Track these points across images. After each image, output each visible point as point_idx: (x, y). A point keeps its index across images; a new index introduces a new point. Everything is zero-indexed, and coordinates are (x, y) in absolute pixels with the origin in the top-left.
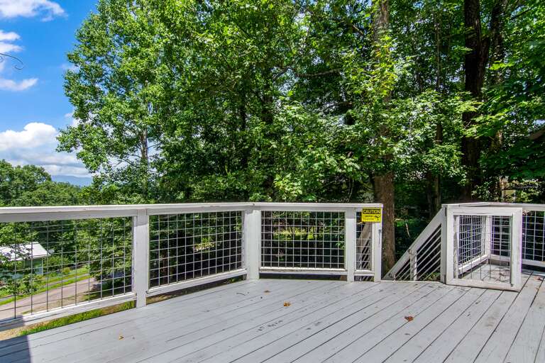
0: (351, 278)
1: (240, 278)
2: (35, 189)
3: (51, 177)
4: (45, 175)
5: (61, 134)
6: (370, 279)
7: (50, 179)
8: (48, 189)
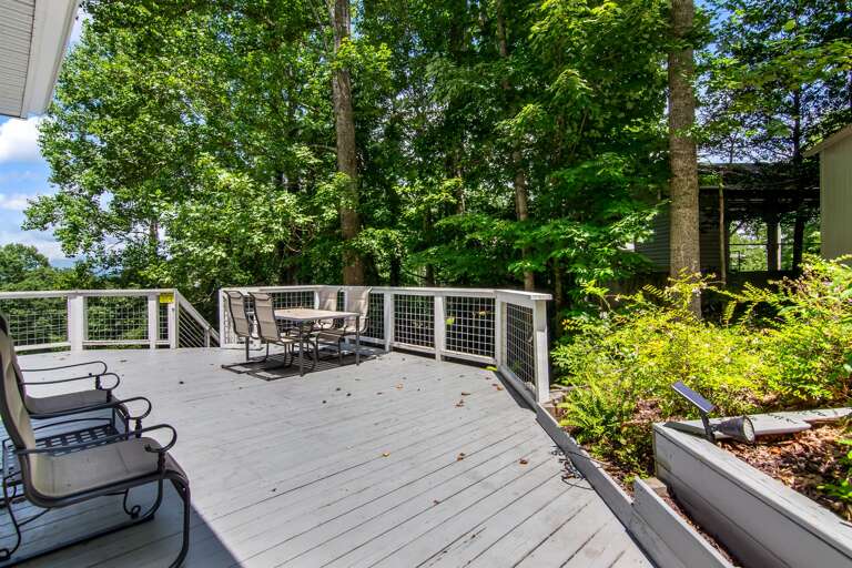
0: (153, 346)
1: (69, 348)
2: (22, 279)
3: (49, 261)
4: (38, 258)
5: (31, 206)
6: (168, 347)
7: (46, 264)
8: (43, 278)
